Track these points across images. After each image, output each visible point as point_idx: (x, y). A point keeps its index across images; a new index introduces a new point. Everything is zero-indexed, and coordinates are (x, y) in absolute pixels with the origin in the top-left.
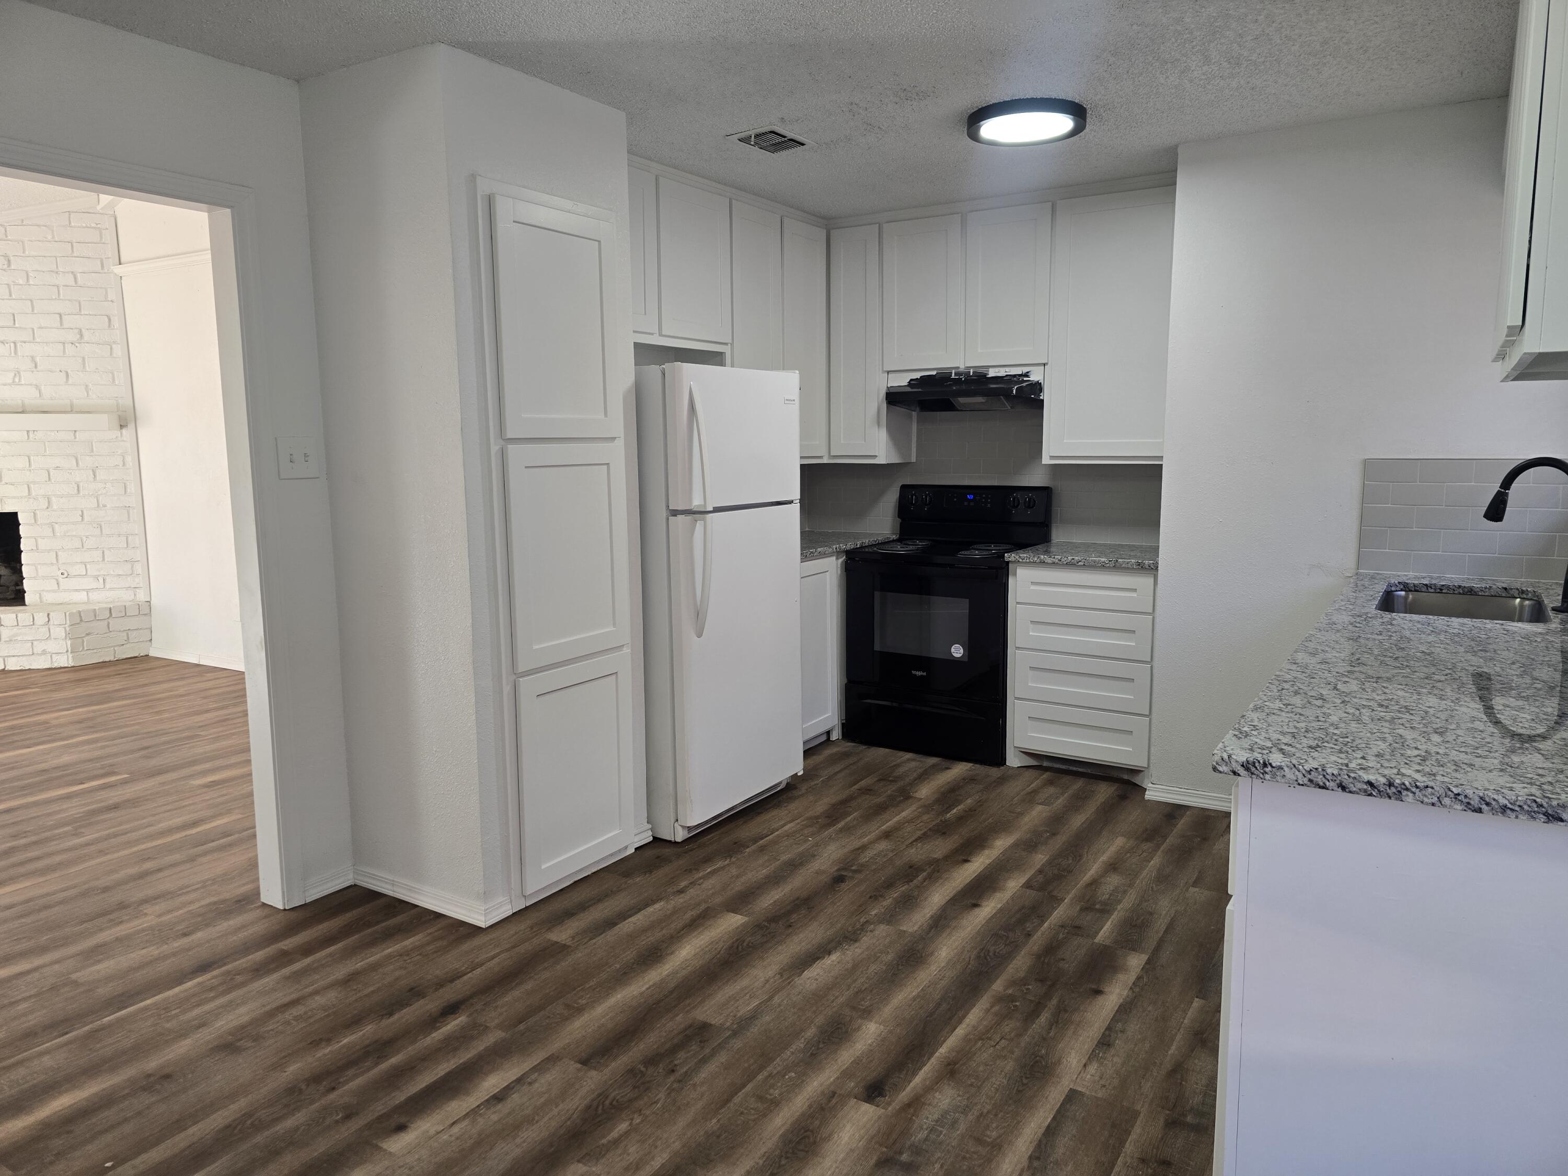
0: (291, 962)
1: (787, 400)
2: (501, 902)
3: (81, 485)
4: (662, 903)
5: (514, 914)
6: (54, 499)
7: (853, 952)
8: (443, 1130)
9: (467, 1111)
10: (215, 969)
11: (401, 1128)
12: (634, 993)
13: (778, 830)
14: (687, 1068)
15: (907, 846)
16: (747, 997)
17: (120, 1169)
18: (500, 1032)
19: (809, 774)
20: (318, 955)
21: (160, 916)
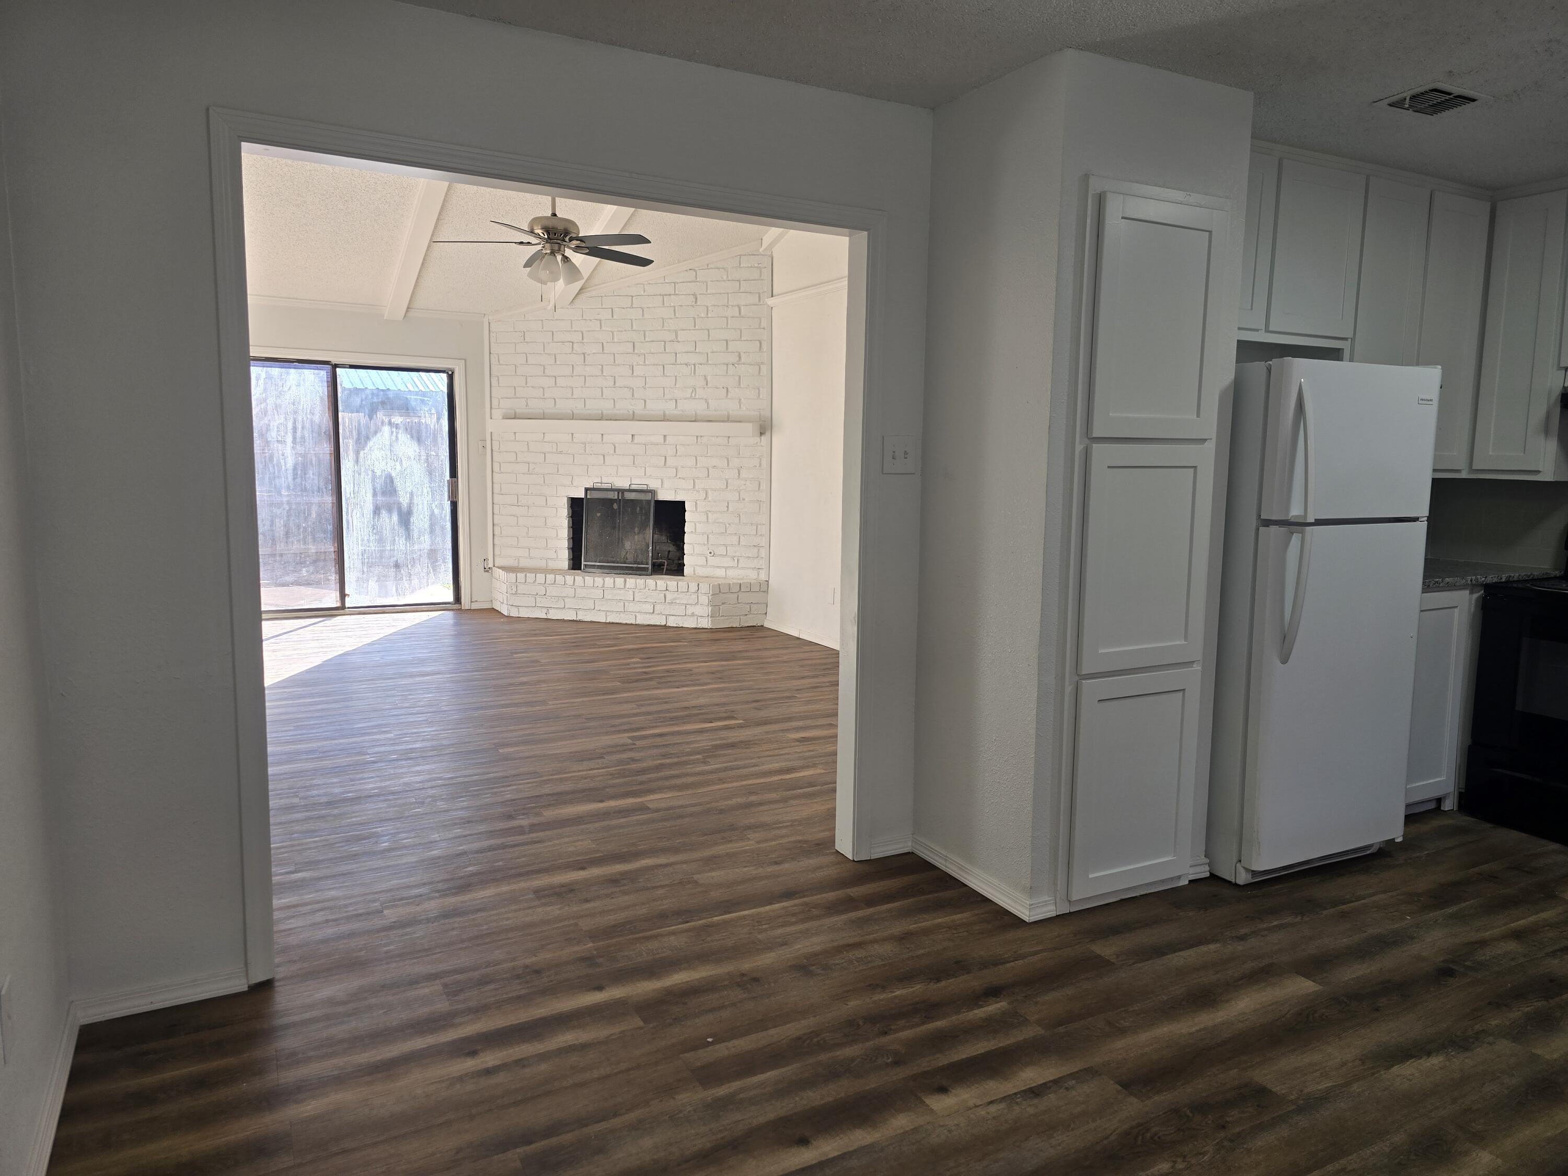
0: (856, 908)
1: (1422, 400)
2: (1046, 901)
3: (729, 481)
4: (1218, 945)
5: (1057, 916)
6: (710, 493)
7: (1460, 1062)
8: (981, 1105)
9: (1005, 1095)
10: (797, 898)
11: (943, 1090)
12: (1182, 1031)
13: (1364, 899)
14: (1241, 1129)
15: (1547, 955)
16: (1318, 1074)
17: (717, 1046)
18: (1040, 1028)
19: (1408, 844)
20: (879, 908)
21: (758, 842)
